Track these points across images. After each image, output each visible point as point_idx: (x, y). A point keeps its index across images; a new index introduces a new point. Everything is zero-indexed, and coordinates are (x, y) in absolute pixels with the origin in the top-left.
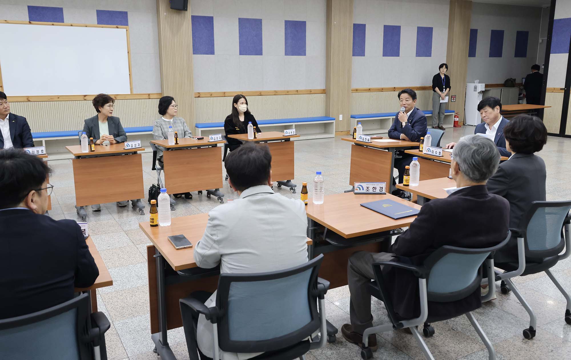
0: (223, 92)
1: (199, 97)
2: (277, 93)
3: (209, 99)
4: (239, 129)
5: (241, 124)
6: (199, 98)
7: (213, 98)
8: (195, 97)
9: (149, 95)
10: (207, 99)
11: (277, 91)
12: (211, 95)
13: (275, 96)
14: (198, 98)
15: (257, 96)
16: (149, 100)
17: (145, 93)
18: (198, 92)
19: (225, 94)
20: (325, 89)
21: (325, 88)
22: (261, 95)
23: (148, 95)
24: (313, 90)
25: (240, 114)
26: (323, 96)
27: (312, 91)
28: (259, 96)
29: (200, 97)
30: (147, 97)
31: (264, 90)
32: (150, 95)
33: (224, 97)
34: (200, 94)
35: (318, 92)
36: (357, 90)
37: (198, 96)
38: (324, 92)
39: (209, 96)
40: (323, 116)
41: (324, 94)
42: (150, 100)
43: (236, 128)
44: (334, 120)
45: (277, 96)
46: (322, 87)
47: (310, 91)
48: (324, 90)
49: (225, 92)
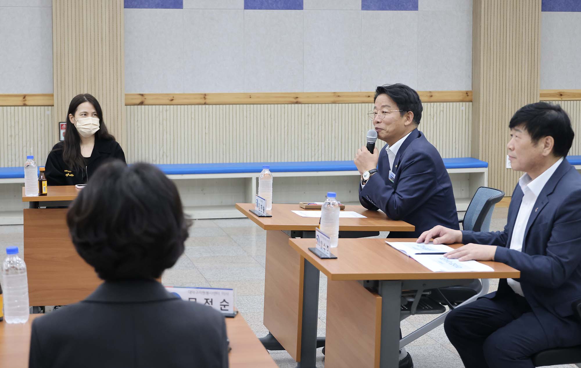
0: (202, 94)
1: (142, 103)
2: (340, 99)
3: (166, 111)
4: (72, 175)
5: (80, 163)
6: (143, 106)
7: (175, 106)
8: (126, 105)
9: (24, 98)
10: (165, 109)
11: (339, 94)
12: (172, 101)
13: (334, 105)
14: (139, 107)
15: (286, 105)
16: (24, 107)
17: (16, 93)
18: (141, 93)
19: (207, 97)
20: (471, 92)
21: (469, 89)
22: (297, 103)
23: (21, 98)
24: (439, 92)
25: (83, 139)
26: (464, 107)
27: (433, 94)
28: (293, 105)
29: (145, 105)
30: (19, 100)
31: (307, 90)
32: (27, 98)
33: (204, 106)
34: (146, 97)
35: (449, 98)
36: (561, 95)
37: (138, 101)
38: (468, 98)
39: (168, 102)
40: (465, 158)
41: (467, 103)
42: (27, 107)
43: (67, 173)
44: (486, 166)
45: (340, 105)
46: (465, 86)
47: (429, 94)
48: (467, 93)
49: (205, 95)
